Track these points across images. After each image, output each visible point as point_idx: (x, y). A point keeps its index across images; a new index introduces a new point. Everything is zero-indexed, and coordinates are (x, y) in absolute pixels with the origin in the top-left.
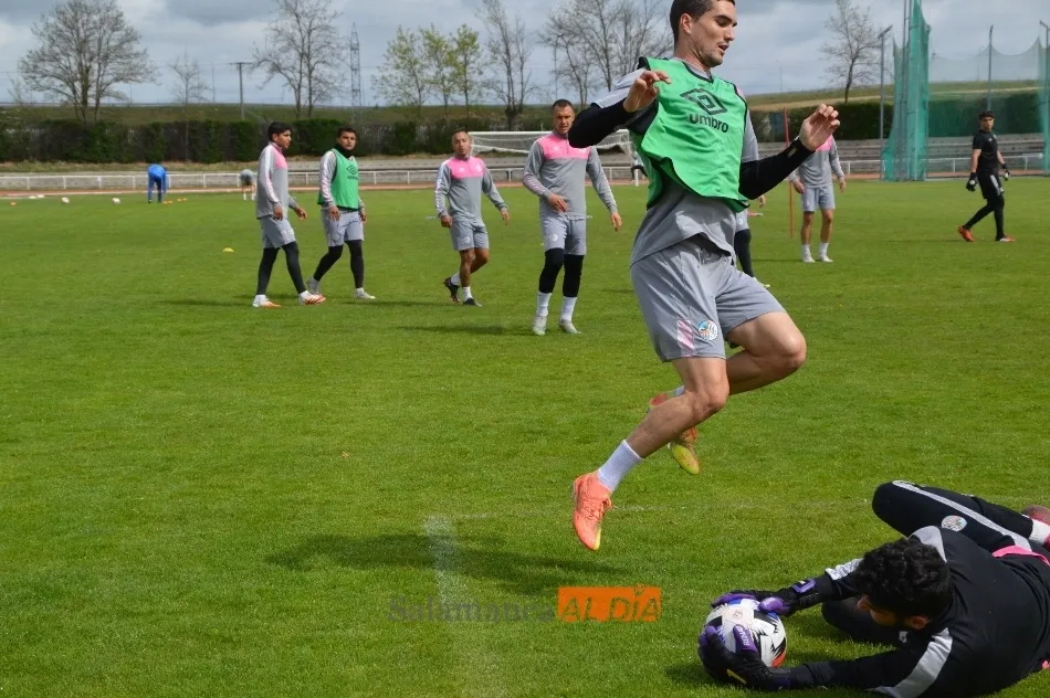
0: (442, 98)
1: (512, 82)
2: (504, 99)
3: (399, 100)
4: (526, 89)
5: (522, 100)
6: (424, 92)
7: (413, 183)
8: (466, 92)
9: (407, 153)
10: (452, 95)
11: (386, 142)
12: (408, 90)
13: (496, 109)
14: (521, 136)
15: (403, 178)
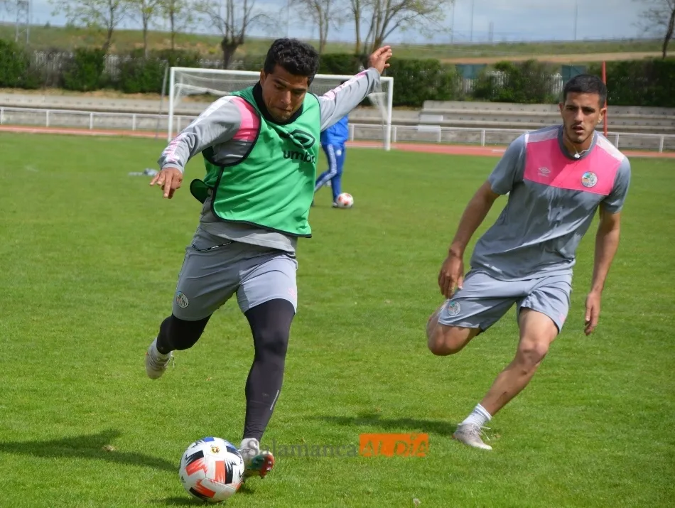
0: (141, 21)
1: (232, 7)
2: (220, 27)
3: (84, 20)
4: (251, 17)
5: (243, 30)
6: (118, 10)
7: (95, 128)
8: (172, 13)
9: (92, 89)
10: (153, 18)
11: (64, 73)
12: (97, 7)
13: (205, 40)
14: (238, 77)
15: (84, 121)
